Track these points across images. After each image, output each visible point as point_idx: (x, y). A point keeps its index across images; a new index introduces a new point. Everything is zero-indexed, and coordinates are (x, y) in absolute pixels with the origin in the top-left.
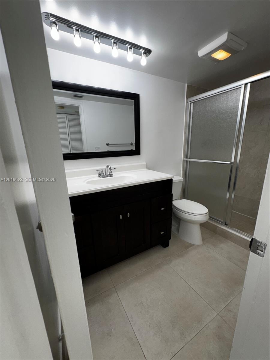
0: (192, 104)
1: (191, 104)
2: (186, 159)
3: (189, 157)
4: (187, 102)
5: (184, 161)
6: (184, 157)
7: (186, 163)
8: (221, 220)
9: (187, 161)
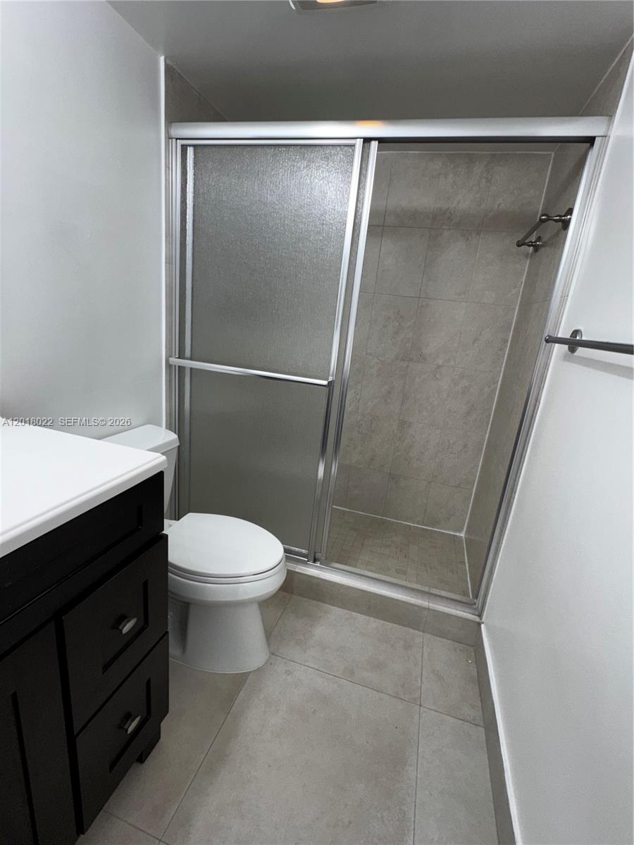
0: (190, 151)
1: (184, 148)
2: (175, 361)
3: (188, 353)
4: (169, 138)
5: (169, 366)
6: (169, 356)
7: (177, 375)
8: (304, 551)
9: (181, 369)
